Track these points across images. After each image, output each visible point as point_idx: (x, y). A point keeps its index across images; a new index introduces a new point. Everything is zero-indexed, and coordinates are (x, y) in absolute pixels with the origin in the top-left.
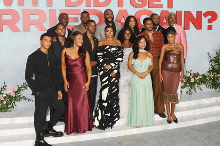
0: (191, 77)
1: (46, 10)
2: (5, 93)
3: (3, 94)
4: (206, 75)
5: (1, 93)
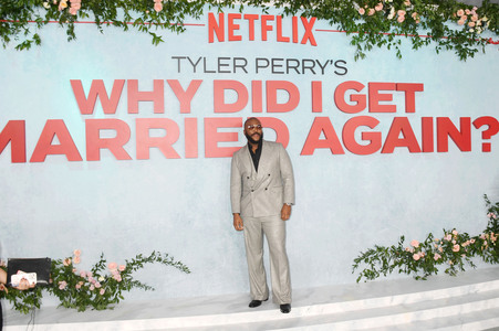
0: (454, 242)
1: (179, 119)
2: (103, 274)
3: (99, 276)
4: (483, 237)
5: (95, 275)
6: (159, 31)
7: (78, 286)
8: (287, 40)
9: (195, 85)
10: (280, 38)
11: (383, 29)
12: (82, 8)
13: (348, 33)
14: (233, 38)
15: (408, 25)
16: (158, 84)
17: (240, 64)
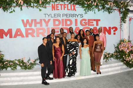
0: (107, 55)
2: (30, 62)
4: (113, 54)
5: (28, 62)
6: (41, 8)
7: (25, 65)
8: (69, 10)
9: (49, 20)
10: (68, 9)
11: (91, 7)
12: (24, 3)
13: (83, 8)
14: (57, 9)
15: (97, 6)
16: (41, 20)
17: (59, 15)
